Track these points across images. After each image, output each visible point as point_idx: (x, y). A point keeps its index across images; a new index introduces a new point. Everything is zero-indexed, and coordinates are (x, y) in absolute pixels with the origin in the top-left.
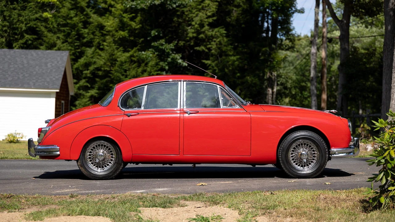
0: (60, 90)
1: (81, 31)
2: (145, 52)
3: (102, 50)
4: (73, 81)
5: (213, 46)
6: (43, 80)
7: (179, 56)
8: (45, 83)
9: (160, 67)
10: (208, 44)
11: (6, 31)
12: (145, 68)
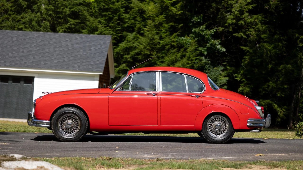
0: (103, 73)
1: (123, 15)
2: (184, 37)
3: (142, 35)
4: (114, 64)
5: (252, 32)
6: (88, 63)
7: (218, 42)
8: (90, 66)
9: (198, 52)
10: (247, 31)
11: (50, 15)
12: (184, 53)
